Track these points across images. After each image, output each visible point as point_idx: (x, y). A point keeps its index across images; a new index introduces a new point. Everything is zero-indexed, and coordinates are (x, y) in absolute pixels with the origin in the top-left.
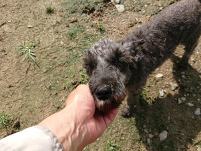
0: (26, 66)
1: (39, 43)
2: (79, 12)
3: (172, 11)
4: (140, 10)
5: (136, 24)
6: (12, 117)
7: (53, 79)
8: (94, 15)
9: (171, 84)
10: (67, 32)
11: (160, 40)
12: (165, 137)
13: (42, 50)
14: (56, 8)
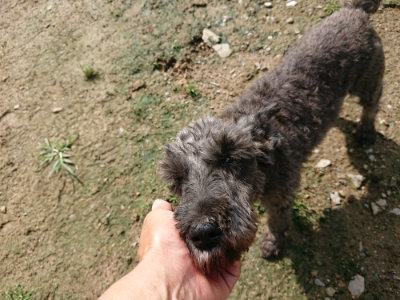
0: (56, 186)
1: (78, 138)
2: (146, 69)
3: (318, 35)
4: (261, 48)
5: (257, 73)
6: (38, 294)
7: (112, 203)
8: (176, 71)
9: (350, 175)
10: (128, 110)
11: (306, 92)
12: (362, 290)
13: (85, 151)
14: (103, 68)
